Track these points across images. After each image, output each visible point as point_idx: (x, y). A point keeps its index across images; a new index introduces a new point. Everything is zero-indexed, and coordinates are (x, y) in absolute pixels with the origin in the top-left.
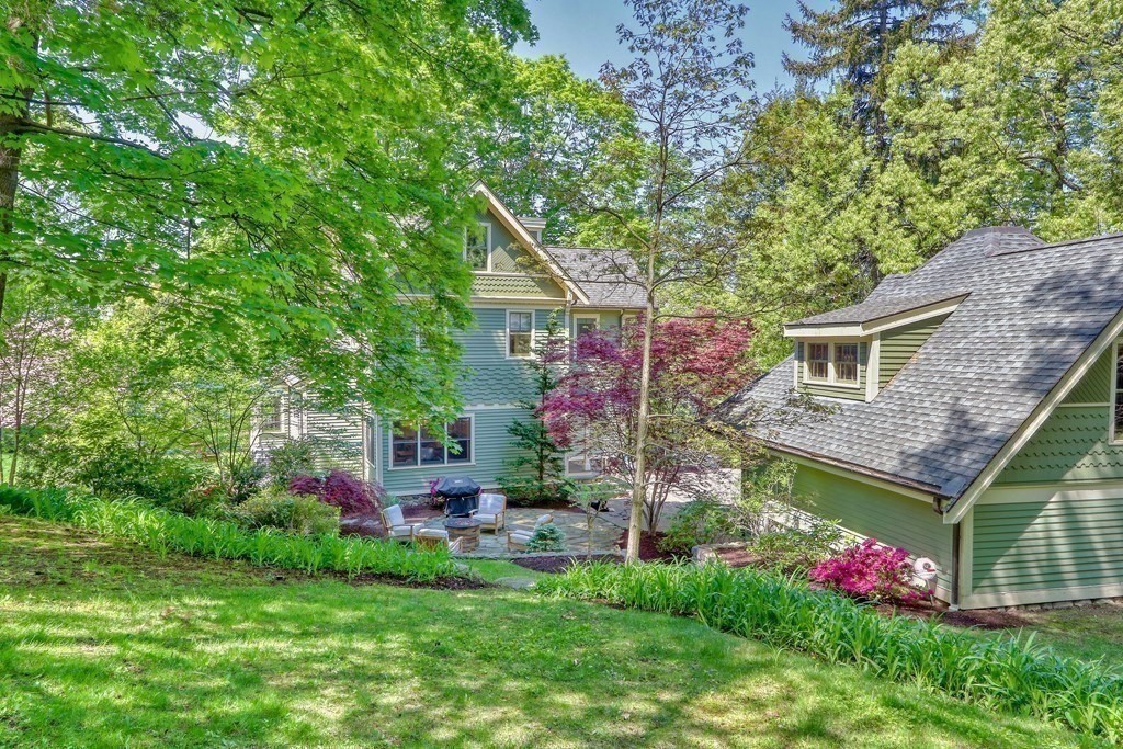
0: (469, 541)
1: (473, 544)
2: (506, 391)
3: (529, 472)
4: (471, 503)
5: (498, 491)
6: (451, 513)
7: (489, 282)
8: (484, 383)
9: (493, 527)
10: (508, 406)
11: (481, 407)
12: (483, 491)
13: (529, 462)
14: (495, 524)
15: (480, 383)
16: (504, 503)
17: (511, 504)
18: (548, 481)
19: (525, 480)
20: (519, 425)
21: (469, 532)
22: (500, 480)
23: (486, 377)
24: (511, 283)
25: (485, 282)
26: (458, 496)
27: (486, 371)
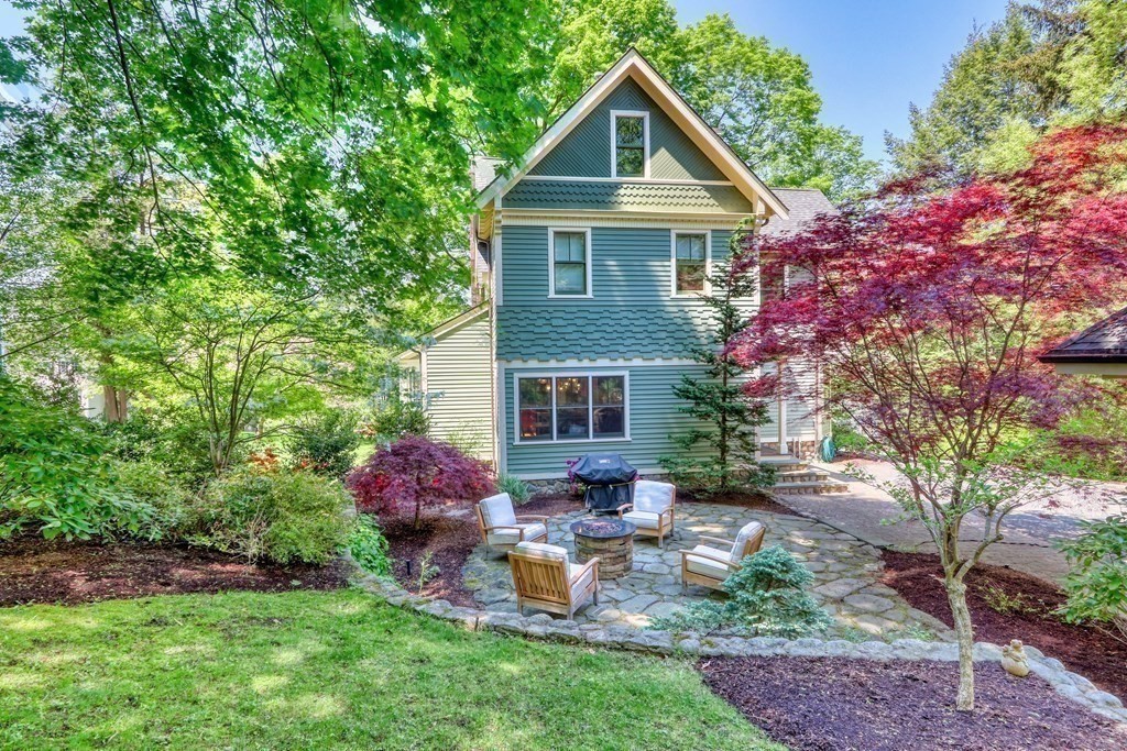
0: (615, 560)
1: (619, 567)
2: (670, 341)
3: (706, 452)
4: (622, 493)
5: (663, 478)
6: (595, 507)
7: (647, 192)
8: (641, 329)
9: (655, 534)
10: (675, 362)
11: (637, 362)
12: (641, 477)
13: (707, 436)
14: (659, 530)
15: (635, 329)
16: (672, 496)
17: (683, 497)
18: (735, 466)
19: (701, 462)
20: (693, 384)
21: (615, 546)
22: (664, 462)
23: (643, 322)
24: (678, 193)
25: (641, 192)
26: (604, 484)
27: (644, 314)
